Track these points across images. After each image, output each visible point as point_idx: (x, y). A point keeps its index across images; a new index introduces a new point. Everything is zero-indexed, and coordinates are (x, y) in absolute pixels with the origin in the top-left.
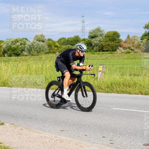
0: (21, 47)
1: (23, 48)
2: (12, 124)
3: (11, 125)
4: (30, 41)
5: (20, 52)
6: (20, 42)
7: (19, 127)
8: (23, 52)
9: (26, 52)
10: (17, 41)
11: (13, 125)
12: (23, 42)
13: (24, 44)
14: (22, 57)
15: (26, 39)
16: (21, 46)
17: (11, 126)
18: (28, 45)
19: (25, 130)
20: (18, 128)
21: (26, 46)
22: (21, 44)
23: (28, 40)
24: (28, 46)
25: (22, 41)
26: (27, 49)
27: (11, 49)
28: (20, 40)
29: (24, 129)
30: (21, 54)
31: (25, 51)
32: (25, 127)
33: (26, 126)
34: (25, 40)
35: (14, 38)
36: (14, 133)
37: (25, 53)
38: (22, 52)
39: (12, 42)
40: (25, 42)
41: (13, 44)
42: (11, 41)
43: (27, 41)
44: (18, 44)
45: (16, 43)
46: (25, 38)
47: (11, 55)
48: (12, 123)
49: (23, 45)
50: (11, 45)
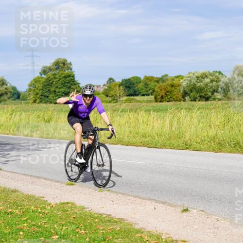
0: (212, 86)
1: (214, 86)
2: (203, 211)
3: (200, 212)
4: (226, 77)
5: (210, 94)
6: (210, 77)
7: (213, 216)
8: (215, 94)
9: (219, 94)
10: (204, 76)
11: (203, 213)
12: (216, 77)
13: (216, 81)
14: (213, 102)
15: (220, 73)
16: (211, 84)
17: (200, 215)
18: (223, 82)
19: (222, 222)
20: (212, 219)
21: (219, 84)
22: (212, 81)
23: (222, 75)
24: (223, 84)
25: (214, 77)
26: (221, 88)
27: (195, 89)
28: (210, 75)
29: (222, 220)
30: (212, 97)
31: (218, 92)
32: (223, 216)
33: (225, 215)
34: (217, 74)
35: (201, 71)
36: (206, 226)
37: (218, 96)
38: (213, 94)
39: (198, 77)
40: (218, 78)
41: (198, 81)
42: (195, 77)
43: (220, 75)
44: (207, 80)
45: (204, 78)
46: (218, 71)
47: (196, 98)
48: (201, 209)
49: (214, 83)
50: (196, 83)
